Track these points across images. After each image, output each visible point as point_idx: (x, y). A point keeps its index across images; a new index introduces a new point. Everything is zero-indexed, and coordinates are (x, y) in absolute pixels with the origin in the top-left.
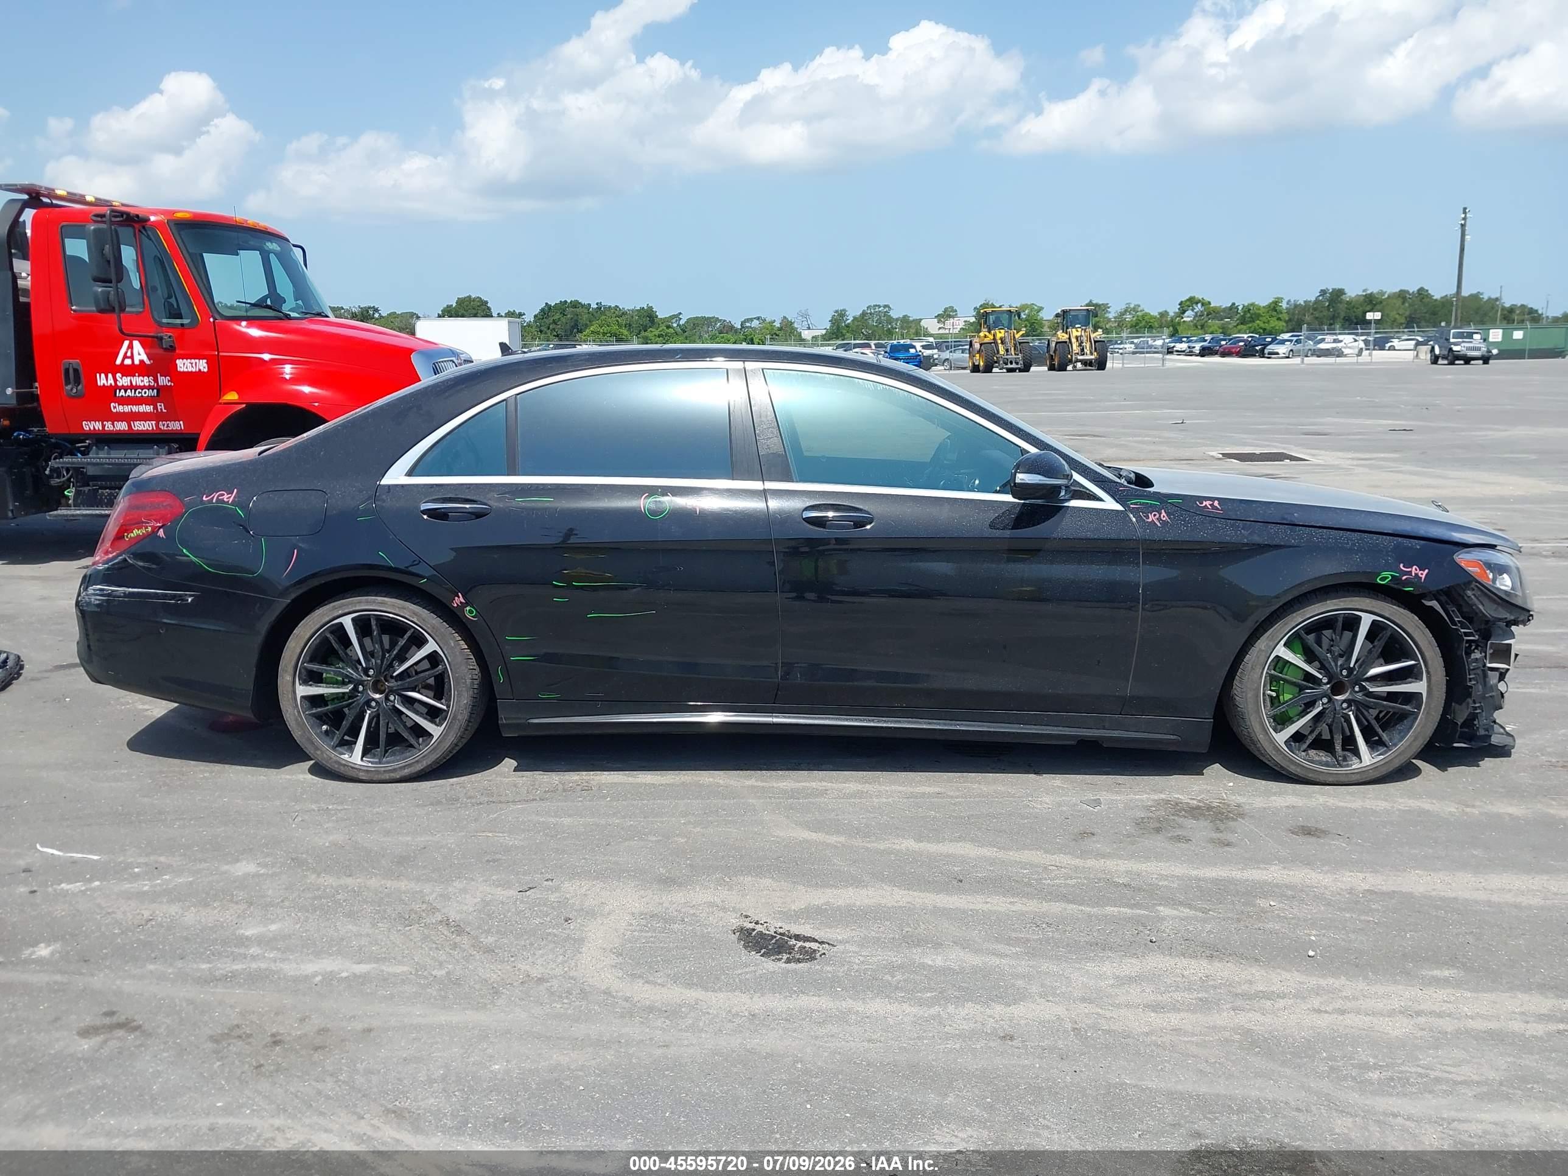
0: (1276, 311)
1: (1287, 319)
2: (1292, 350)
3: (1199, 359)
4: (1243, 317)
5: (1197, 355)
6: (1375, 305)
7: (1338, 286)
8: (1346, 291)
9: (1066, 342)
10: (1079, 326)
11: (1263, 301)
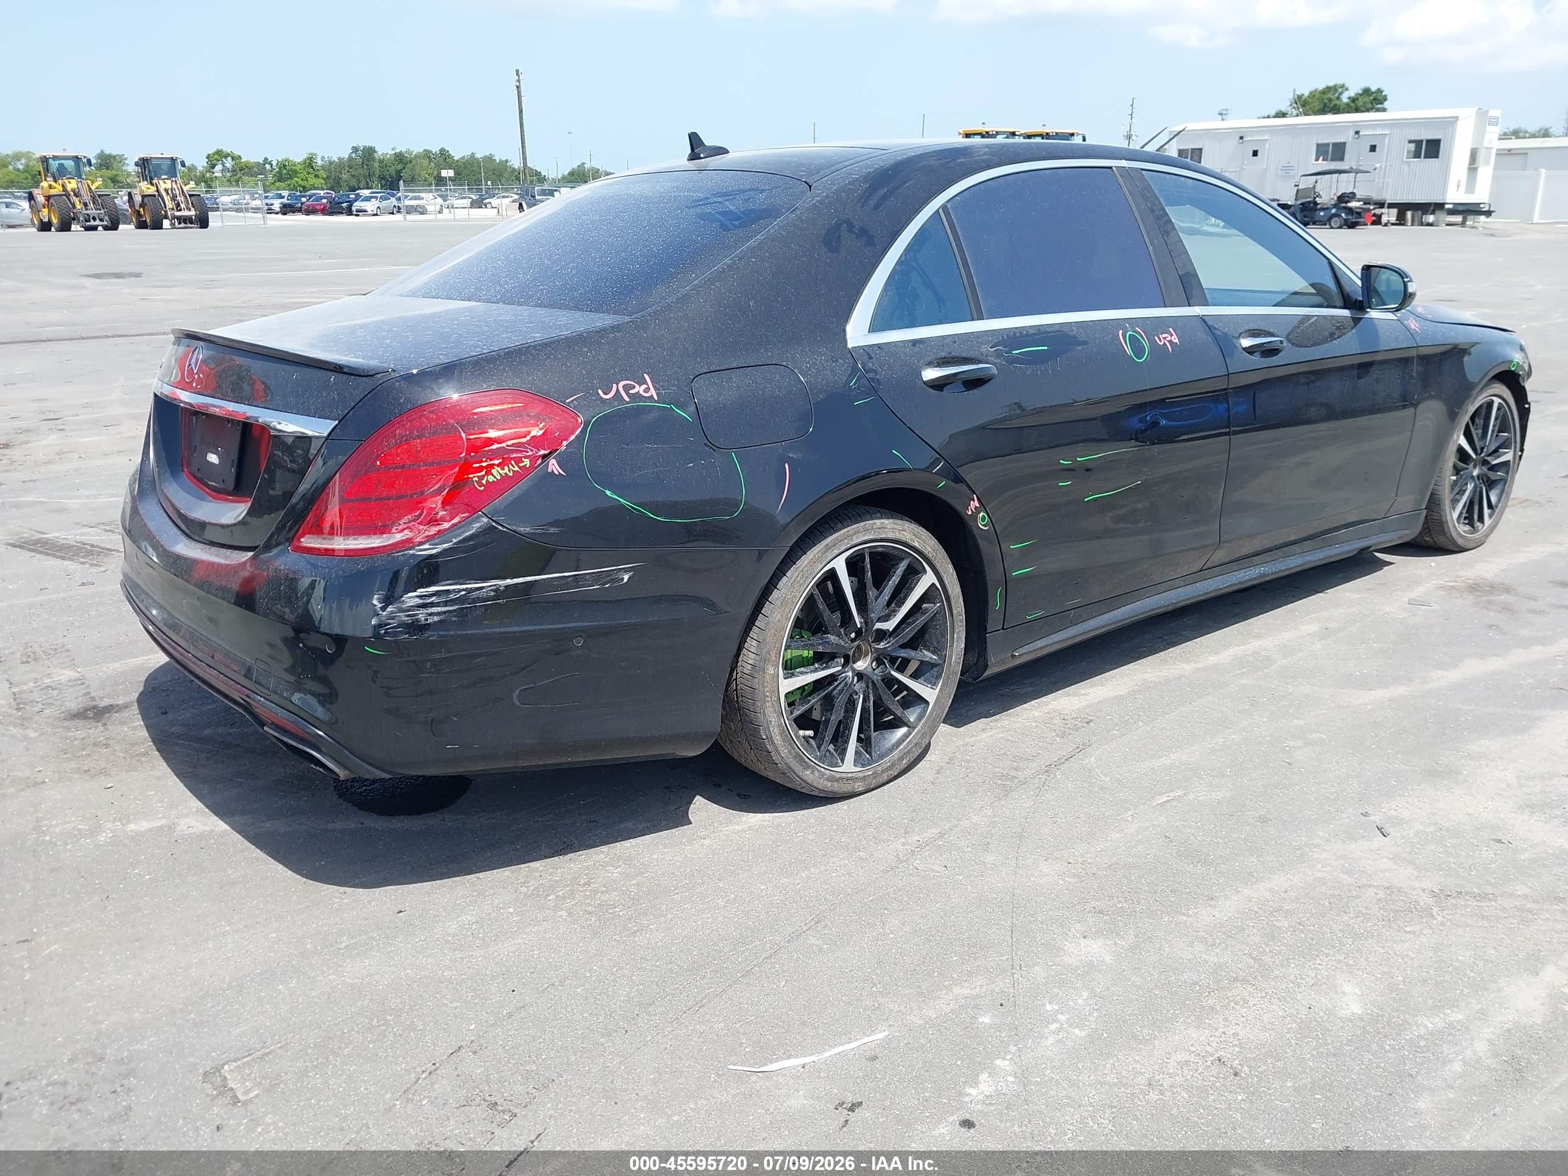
0: (312, 167)
1: (325, 176)
2: (379, 207)
3: (280, 216)
4: (280, 172)
5: (277, 213)
6: (406, 164)
7: (368, 144)
8: (377, 149)
9: (154, 196)
10: (166, 177)
11: (298, 157)
